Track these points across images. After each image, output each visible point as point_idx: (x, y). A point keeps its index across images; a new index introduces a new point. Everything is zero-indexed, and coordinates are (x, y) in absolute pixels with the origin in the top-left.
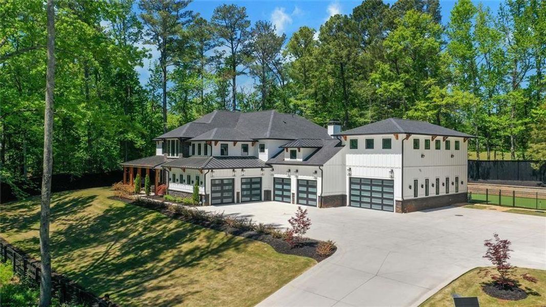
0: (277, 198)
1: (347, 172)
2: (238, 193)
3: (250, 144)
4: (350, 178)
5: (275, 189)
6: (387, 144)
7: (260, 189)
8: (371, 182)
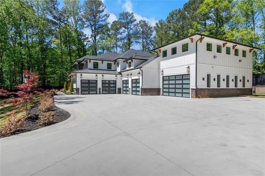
0: (124, 92)
1: (161, 73)
2: (100, 89)
3: (113, 63)
4: (163, 77)
5: (123, 87)
6: (185, 48)
7: (115, 87)
8: (176, 78)
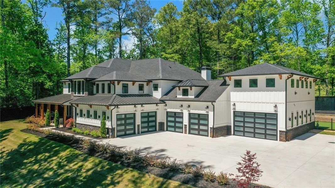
0: (169, 129)
1: (232, 107)
2: (138, 126)
3: (145, 84)
4: (234, 112)
5: (167, 121)
6: (270, 83)
7: (155, 121)
8: (255, 115)
